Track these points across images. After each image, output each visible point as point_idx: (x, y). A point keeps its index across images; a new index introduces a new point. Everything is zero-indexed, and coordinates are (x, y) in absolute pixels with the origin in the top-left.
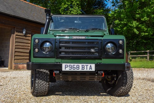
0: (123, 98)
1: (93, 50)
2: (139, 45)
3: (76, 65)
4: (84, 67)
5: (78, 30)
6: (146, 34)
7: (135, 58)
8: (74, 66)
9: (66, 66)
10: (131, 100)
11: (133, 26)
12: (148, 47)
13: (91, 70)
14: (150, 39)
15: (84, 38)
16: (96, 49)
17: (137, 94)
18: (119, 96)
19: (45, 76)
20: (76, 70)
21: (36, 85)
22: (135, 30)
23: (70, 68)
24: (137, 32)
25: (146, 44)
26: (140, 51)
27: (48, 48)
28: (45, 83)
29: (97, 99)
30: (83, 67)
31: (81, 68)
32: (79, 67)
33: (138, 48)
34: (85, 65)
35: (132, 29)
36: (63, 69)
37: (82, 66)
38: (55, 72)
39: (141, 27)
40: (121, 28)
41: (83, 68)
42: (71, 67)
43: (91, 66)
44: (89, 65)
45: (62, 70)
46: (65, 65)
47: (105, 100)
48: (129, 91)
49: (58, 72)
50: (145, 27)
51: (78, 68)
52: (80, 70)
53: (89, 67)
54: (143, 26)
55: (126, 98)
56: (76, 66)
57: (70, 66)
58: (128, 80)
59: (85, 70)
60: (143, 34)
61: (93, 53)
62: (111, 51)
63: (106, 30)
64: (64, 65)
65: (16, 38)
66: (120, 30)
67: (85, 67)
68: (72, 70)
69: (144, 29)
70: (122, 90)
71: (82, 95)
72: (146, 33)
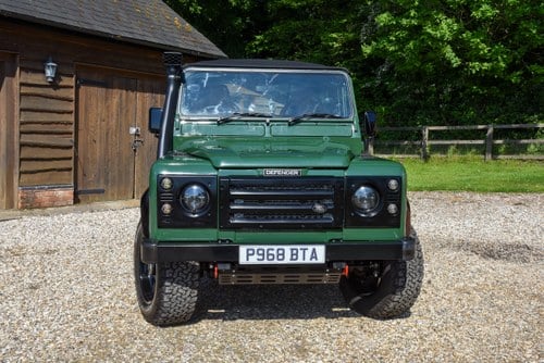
0: (394, 322)
1: (319, 208)
2: (461, 101)
3: (276, 247)
4: (297, 254)
5: (268, 120)
6: (486, 66)
7: (443, 149)
8: (270, 252)
9: (251, 252)
10: (414, 329)
11: (442, 37)
12: (491, 109)
13: (314, 261)
14: (497, 82)
15: (296, 172)
16: (327, 202)
17: (431, 308)
18: (384, 318)
19: (187, 275)
20: (276, 262)
21: (166, 299)
22: (449, 52)
23: (261, 257)
24: (456, 62)
25: (484, 101)
26: (461, 124)
27: (197, 199)
28: (188, 293)
29: (329, 330)
30: (294, 255)
31: (289, 257)
32: (283, 254)
33: (455, 113)
34: (299, 247)
35: (439, 49)
36: (243, 260)
37: (292, 250)
38: (221, 267)
39: (469, 41)
40: (398, 41)
41: (294, 257)
42: (263, 255)
43: (314, 250)
44: (310, 248)
45: (238, 262)
46: (248, 250)
47: (348, 331)
48: (411, 305)
49: (228, 267)
50: (483, 41)
51: (280, 257)
52: (287, 260)
53: (308, 254)
54: (477, 37)
55: (403, 321)
56: (275, 252)
57: (261, 252)
58: (409, 278)
59: (300, 261)
60: (476, 66)
61: (320, 215)
62: (366, 206)
63: (351, 119)
64: (243, 250)
65: (21, 95)
66: (396, 51)
67: (300, 253)
68: (266, 262)
69: (478, 50)
70: (392, 305)
71: (285, 317)
72: (486, 64)
